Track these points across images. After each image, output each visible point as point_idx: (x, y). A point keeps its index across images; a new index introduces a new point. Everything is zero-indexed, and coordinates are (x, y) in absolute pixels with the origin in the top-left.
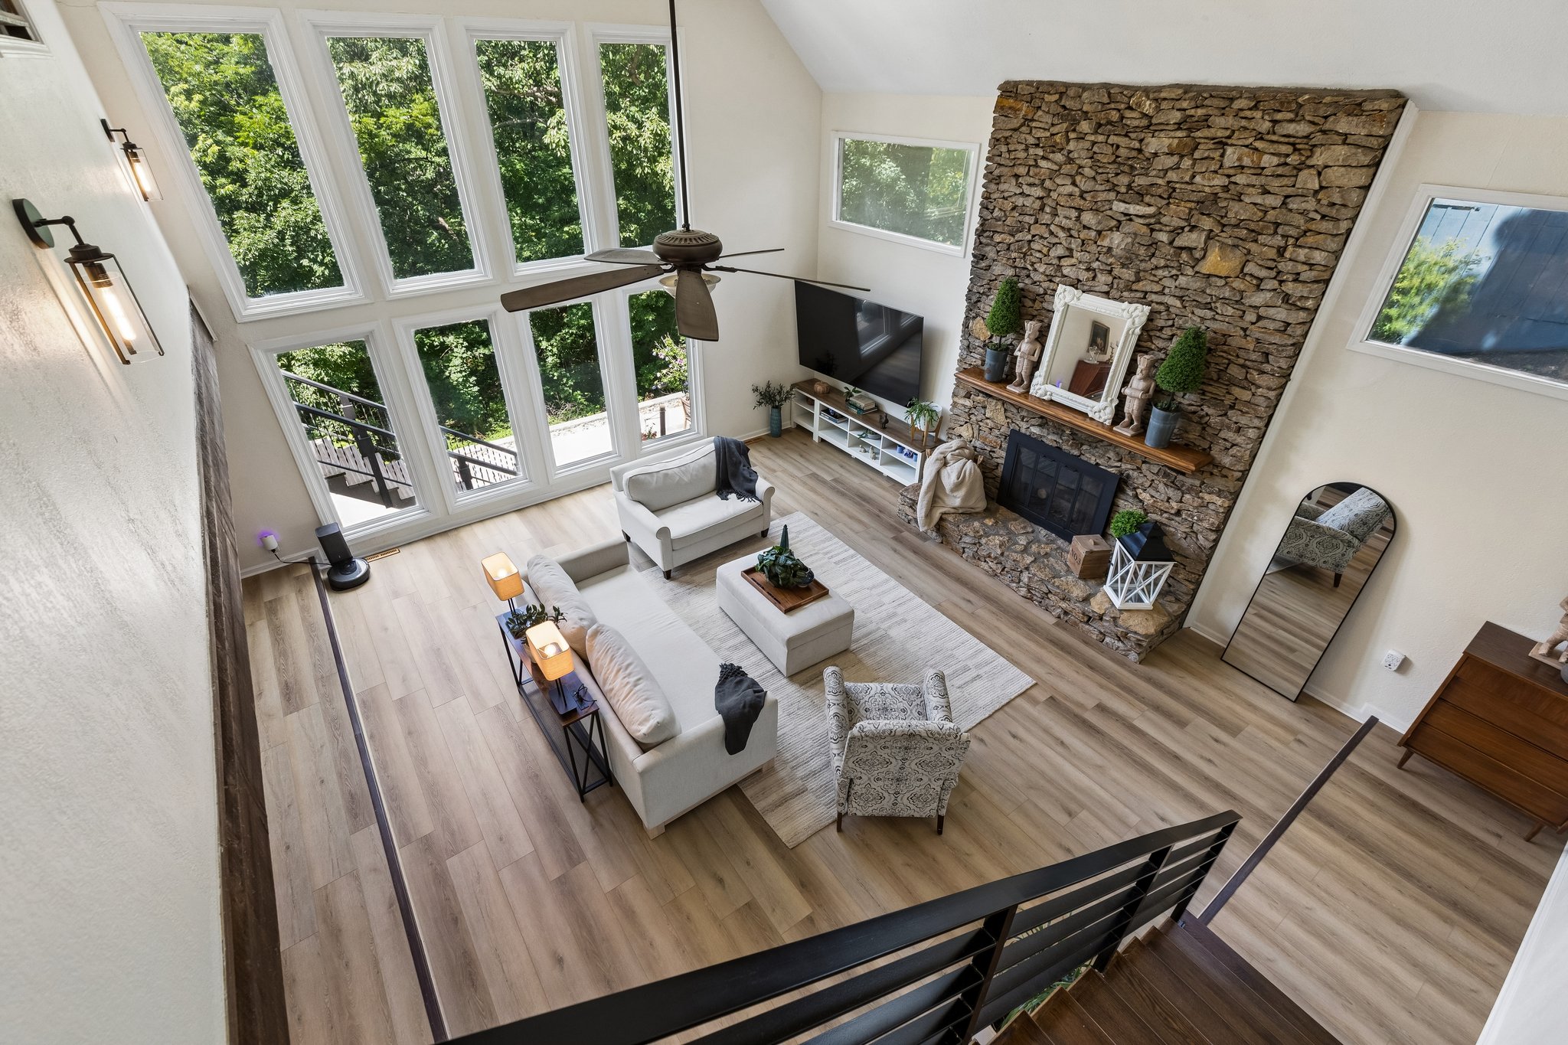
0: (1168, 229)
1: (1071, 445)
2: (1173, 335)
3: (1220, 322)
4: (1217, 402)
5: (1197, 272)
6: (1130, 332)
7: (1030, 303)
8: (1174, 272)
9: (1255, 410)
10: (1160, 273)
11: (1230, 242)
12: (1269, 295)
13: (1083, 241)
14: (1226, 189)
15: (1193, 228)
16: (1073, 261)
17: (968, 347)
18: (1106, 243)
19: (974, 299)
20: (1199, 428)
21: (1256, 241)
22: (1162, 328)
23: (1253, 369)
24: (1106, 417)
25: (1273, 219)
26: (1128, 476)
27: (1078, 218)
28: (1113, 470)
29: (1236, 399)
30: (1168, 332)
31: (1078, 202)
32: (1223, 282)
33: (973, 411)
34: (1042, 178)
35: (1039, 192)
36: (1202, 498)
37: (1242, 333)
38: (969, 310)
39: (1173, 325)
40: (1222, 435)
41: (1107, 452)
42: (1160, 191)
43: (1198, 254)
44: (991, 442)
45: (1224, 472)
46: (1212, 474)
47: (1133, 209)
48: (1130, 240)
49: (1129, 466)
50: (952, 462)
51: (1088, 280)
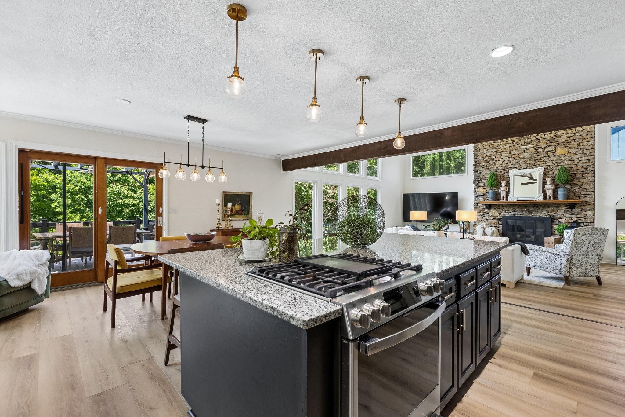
0: (541, 148)
1: (528, 214)
2: (553, 173)
3: (568, 164)
4: (576, 185)
5: (555, 155)
6: (540, 174)
7: (499, 178)
8: (547, 157)
9: (590, 183)
10: (543, 159)
11: (562, 146)
12: (580, 155)
13: (514, 158)
14: (556, 136)
15: (549, 146)
16: (512, 163)
17: (477, 197)
18: (522, 156)
19: (477, 182)
20: (573, 194)
21: (570, 144)
22: (549, 171)
23: (584, 173)
24: (541, 199)
25: (573, 139)
26: (554, 216)
27: (510, 153)
28: (548, 216)
29: (582, 182)
30: (552, 172)
31: (509, 149)
32: (564, 155)
33: (484, 216)
34: (495, 147)
35: (495, 150)
36: (584, 214)
37: (576, 166)
38: (475, 186)
39: (552, 170)
40: (582, 193)
41: (543, 211)
42: (535, 141)
43: (554, 151)
44: (494, 223)
45: (588, 203)
46: (584, 205)
47: (528, 147)
48: (530, 154)
49: (553, 213)
50: (486, 228)
51: (518, 166)
